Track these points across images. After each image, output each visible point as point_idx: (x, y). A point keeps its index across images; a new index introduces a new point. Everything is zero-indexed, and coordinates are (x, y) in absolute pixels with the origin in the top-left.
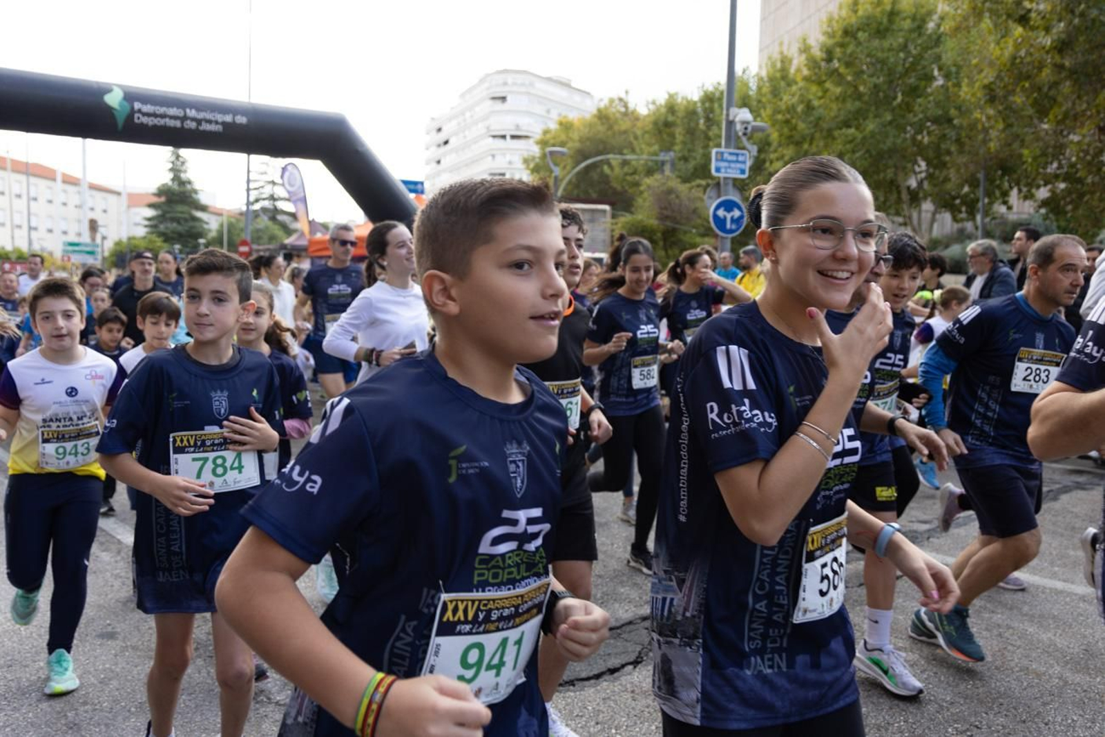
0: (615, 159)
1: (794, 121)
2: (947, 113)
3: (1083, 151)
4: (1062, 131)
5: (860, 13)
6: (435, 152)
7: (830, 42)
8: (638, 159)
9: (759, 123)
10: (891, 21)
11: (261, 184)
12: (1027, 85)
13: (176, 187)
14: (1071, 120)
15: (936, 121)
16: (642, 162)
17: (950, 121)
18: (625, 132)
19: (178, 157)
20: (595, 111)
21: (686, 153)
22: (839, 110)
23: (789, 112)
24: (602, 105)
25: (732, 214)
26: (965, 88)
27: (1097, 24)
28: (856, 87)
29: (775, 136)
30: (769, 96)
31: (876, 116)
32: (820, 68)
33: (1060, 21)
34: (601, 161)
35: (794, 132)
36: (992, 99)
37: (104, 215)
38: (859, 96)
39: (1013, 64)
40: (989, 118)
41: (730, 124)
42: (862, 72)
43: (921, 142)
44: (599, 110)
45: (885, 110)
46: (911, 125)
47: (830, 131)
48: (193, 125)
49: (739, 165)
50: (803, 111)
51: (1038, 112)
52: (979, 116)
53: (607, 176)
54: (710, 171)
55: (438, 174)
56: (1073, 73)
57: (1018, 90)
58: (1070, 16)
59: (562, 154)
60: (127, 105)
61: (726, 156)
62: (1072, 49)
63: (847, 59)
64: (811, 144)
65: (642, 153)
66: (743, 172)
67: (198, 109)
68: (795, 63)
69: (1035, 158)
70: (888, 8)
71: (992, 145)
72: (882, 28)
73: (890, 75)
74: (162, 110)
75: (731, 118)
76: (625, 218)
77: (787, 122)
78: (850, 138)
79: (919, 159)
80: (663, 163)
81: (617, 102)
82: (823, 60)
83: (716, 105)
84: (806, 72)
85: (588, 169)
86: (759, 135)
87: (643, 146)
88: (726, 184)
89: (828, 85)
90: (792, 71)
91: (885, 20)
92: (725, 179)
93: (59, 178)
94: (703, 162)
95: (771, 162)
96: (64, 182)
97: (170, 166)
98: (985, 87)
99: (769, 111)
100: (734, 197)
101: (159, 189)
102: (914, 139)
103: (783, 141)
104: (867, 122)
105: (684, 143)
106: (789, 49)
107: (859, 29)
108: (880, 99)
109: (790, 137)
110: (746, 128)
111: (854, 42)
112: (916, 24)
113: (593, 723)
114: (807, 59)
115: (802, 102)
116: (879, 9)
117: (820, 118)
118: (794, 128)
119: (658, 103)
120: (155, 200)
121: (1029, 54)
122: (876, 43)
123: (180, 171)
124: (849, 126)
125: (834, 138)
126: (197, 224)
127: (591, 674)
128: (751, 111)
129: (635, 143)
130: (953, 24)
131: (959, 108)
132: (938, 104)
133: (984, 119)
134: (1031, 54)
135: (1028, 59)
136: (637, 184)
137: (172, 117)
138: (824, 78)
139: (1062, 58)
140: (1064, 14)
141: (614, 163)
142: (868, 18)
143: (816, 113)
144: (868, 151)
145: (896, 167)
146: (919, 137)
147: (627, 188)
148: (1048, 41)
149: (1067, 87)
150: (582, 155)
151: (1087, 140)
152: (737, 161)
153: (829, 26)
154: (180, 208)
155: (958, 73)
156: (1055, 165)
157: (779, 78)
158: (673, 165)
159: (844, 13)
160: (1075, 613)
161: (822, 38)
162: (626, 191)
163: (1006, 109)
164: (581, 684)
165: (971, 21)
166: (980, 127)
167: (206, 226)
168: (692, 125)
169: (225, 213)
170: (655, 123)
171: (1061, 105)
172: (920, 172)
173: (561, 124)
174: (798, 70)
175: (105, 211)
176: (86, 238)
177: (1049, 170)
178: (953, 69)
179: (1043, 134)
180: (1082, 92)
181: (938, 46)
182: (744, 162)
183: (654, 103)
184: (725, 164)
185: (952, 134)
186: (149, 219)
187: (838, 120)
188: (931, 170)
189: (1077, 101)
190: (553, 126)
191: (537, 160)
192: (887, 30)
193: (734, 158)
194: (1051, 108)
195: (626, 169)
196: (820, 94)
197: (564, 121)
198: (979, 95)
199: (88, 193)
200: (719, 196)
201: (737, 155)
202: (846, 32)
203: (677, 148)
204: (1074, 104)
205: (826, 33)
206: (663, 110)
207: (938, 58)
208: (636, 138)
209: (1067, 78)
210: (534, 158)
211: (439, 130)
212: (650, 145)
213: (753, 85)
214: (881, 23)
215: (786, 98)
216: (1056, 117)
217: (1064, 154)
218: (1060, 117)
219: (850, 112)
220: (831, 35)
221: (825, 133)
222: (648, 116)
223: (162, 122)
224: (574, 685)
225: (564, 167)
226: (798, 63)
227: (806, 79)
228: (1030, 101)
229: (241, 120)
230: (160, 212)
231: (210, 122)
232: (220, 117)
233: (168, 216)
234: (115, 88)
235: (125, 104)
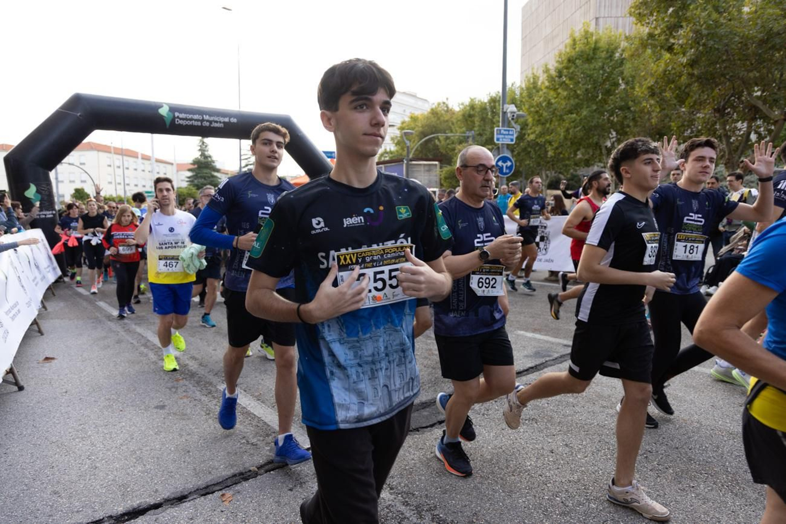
0: (441, 136)
1: (541, 112)
2: (627, 104)
3: (705, 123)
4: (693, 112)
5: (577, 49)
7: (560, 66)
8: (455, 135)
9: (521, 113)
10: (594, 53)
11: (249, 156)
12: (673, 86)
13: (202, 159)
14: (698, 105)
15: (621, 109)
16: (457, 137)
17: (629, 108)
18: (447, 121)
19: (203, 143)
20: (429, 110)
21: (481, 132)
22: (566, 104)
23: (538, 107)
24: (434, 107)
25: (506, 164)
26: (637, 89)
27: (713, 49)
28: (575, 91)
29: (530, 120)
30: (527, 99)
31: (587, 108)
32: (555, 81)
33: (691, 48)
34: (434, 137)
35: (541, 118)
36: (653, 95)
38: (578, 96)
39: (664, 74)
40: (651, 106)
41: (504, 113)
42: (579, 82)
43: (613, 121)
44: (432, 109)
45: (593, 104)
46: (607, 112)
47: (561, 116)
48: (207, 124)
49: (510, 137)
50: (546, 106)
51: (679, 101)
52: (645, 105)
53: (438, 146)
54: (494, 140)
56: (699, 78)
57: (668, 89)
58: (697, 45)
59: (412, 134)
61: (502, 131)
62: (698, 65)
63: (570, 75)
64: (550, 124)
65: (457, 132)
66: (512, 140)
67: (210, 116)
68: (541, 79)
69: (678, 128)
70: (593, 46)
71: (653, 121)
72: (590, 57)
73: (594, 84)
74: (190, 116)
75: (505, 110)
76: (447, 168)
77: (537, 112)
78: (573, 120)
79: (612, 130)
80: (468, 137)
81: (442, 104)
82: (556, 76)
83: (497, 104)
84: (547, 84)
85: (427, 142)
86: (521, 120)
87: (457, 129)
88: (503, 147)
89: (559, 91)
90: (539, 84)
91: (591, 53)
92: (502, 144)
93: (140, 157)
94: (490, 136)
95: (529, 135)
96: (143, 158)
97: (199, 148)
98: (649, 88)
99: (527, 106)
100: (508, 154)
101: (194, 161)
102: (608, 119)
103: (535, 123)
104: (582, 110)
105: (480, 126)
106: (537, 72)
107: (576, 59)
108: (590, 97)
109: (539, 121)
110: (513, 116)
111: (574, 66)
112: (609, 54)
113: (429, 453)
114: (548, 77)
115: (545, 101)
116: (588, 47)
117: (555, 109)
118: (541, 115)
119: (465, 104)
120: (192, 167)
121: (673, 68)
122: (586, 66)
123: (204, 151)
124: (572, 113)
125: (564, 120)
126: (215, 179)
127: (428, 424)
128: (516, 107)
129: (453, 127)
130: (630, 53)
131: (633, 101)
132: (622, 99)
133: (648, 106)
134: (675, 69)
135: (673, 72)
136: (454, 149)
137: (196, 120)
138: (557, 87)
139: (693, 70)
140: (693, 44)
141: (441, 138)
142: (582, 52)
143: (553, 107)
144: (584, 127)
145: (599, 135)
146: (612, 118)
147: (449, 152)
148: (684, 60)
149: (695, 87)
150: (423, 134)
151: (708, 116)
152: (509, 134)
153: (559, 58)
154: (205, 171)
155: (633, 81)
156: (689, 131)
157: (532, 88)
158: (474, 138)
159: (568, 50)
160: (706, 385)
161: (556, 65)
162: (448, 154)
163: (661, 100)
164: (422, 430)
165: (640, 51)
166: (646, 110)
167: (219, 180)
168: (484, 116)
169: (229, 173)
170: (464, 115)
171: (692, 97)
172: (613, 138)
173: (411, 118)
174: (543, 83)
177: (685, 134)
178: (630, 79)
179: (682, 114)
180: (705, 89)
181: (622, 67)
182: (513, 135)
183: (462, 104)
184: (503, 136)
185: (630, 116)
186: (189, 178)
187: (566, 110)
188: (619, 137)
189: (702, 94)
190: (407, 119)
191: (399, 138)
192: (592, 58)
193: (507, 133)
194: (687, 99)
195: (448, 141)
196: (555, 96)
197: (413, 116)
198: (646, 92)
199: (156, 164)
200: (499, 154)
201: (509, 131)
202: (569, 61)
203: (476, 129)
204: (700, 96)
205: (558, 62)
206: (468, 108)
207: (622, 73)
208: (453, 124)
209: (695, 82)
210: (397, 137)
212: (460, 128)
213: (518, 92)
214: (589, 55)
215: (536, 99)
216: (689, 104)
217: (694, 125)
218: (692, 104)
219: (572, 105)
220: (561, 63)
221: (558, 118)
222: (460, 111)
223: (191, 123)
224: (418, 431)
225: (414, 141)
226: (543, 79)
227: (547, 87)
228: (675, 95)
229: (234, 120)
230: (194, 174)
231: (216, 122)
232: (222, 119)
233: (199, 175)
234: (164, 105)
235: (170, 113)
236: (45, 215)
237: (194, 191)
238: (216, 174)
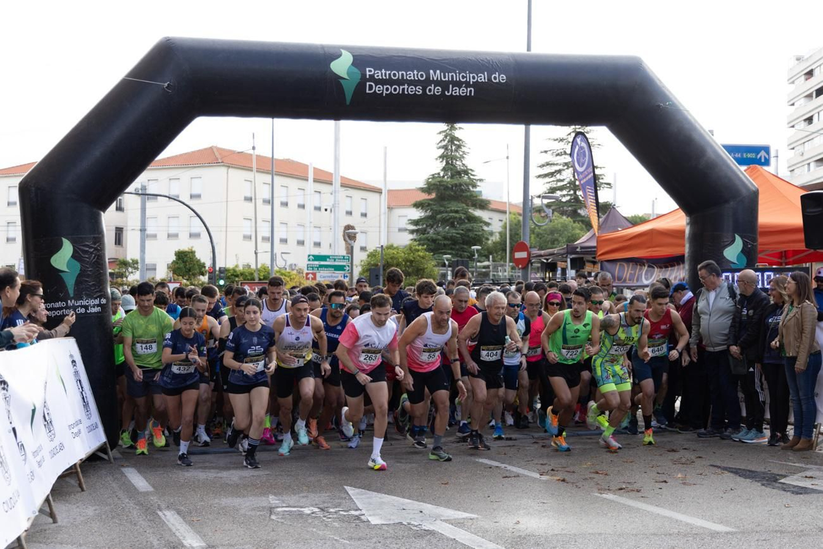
6: (805, 107)
11: (557, 168)
13: (448, 178)
37: (364, 219)
48: (438, 90)
55: (808, 139)
60: (357, 72)
67: (444, 70)
74: (399, 75)
93: (311, 176)
96: (315, 181)
101: (428, 183)
120: (424, 197)
126: (476, 226)
137: (411, 83)
154: (454, 206)
167: (486, 228)
175: (364, 215)
176: (341, 250)
186: (416, 223)
199: (343, 192)
211: (810, 74)
223: (399, 89)
229: (502, 78)
230: (429, 213)
231: (458, 84)
232: (471, 78)
233: (439, 216)
234: (343, 52)
235: (356, 70)
236: (86, 307)
237: (421, 254)
238: (478, 213)
